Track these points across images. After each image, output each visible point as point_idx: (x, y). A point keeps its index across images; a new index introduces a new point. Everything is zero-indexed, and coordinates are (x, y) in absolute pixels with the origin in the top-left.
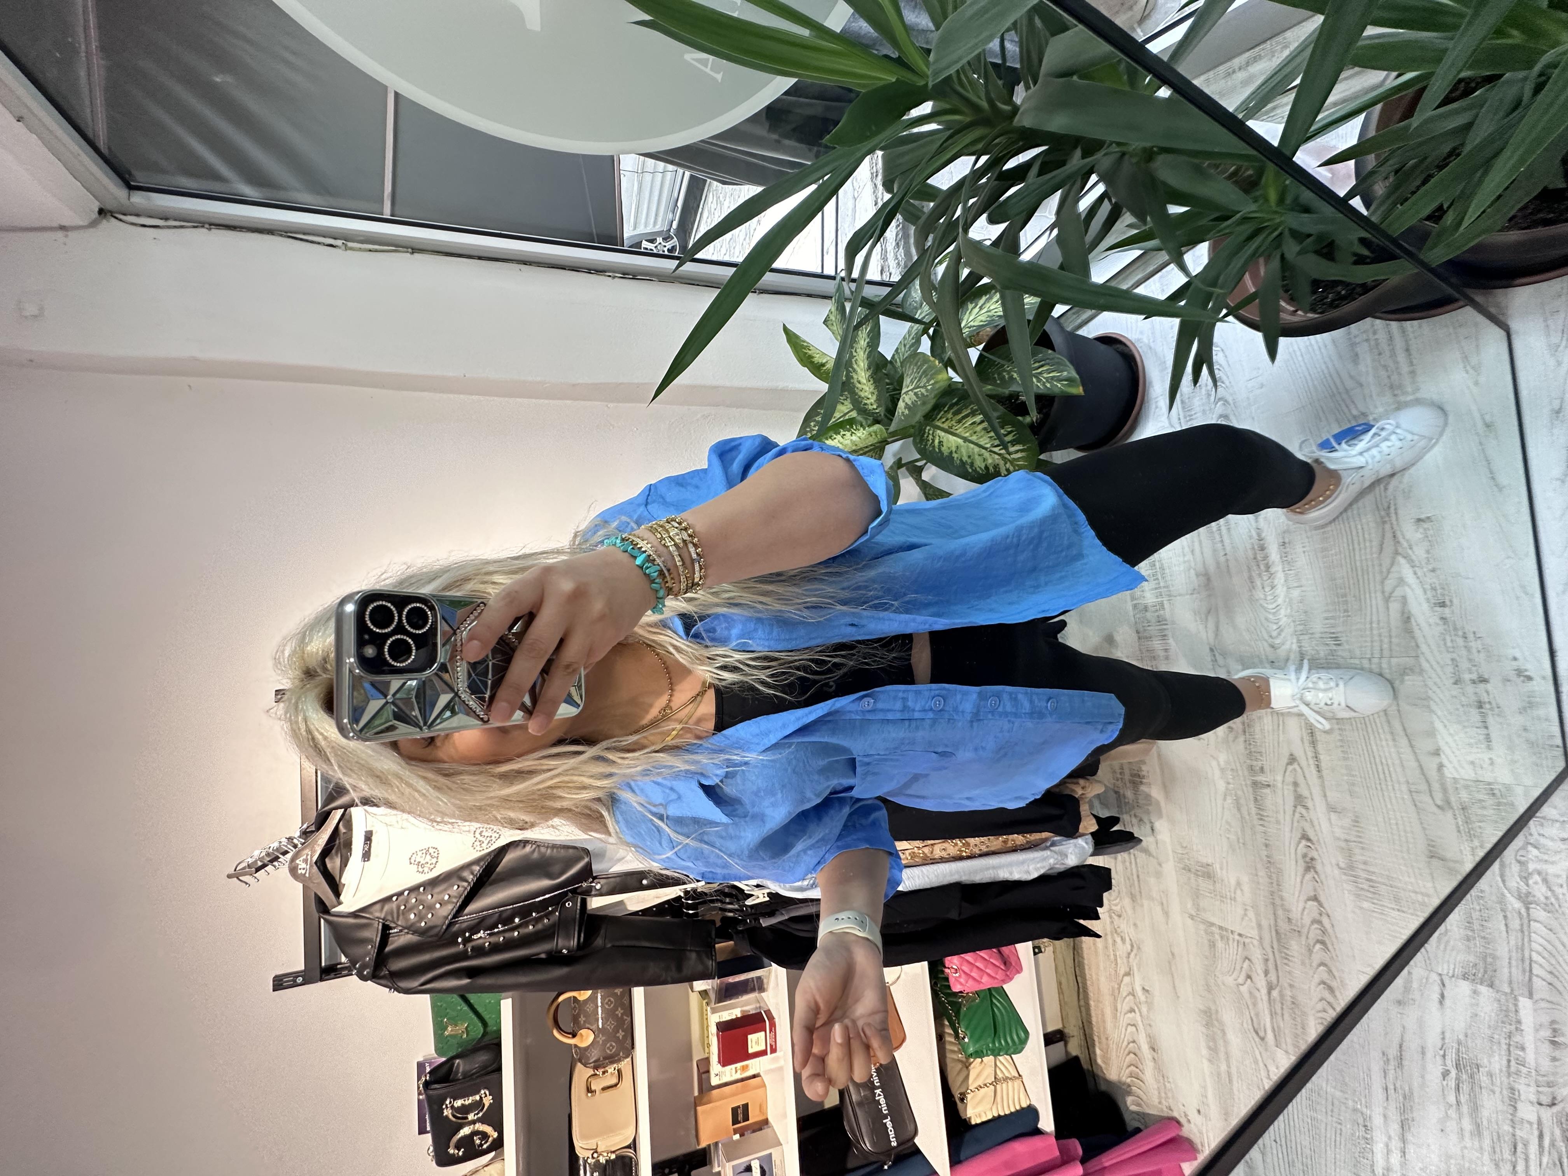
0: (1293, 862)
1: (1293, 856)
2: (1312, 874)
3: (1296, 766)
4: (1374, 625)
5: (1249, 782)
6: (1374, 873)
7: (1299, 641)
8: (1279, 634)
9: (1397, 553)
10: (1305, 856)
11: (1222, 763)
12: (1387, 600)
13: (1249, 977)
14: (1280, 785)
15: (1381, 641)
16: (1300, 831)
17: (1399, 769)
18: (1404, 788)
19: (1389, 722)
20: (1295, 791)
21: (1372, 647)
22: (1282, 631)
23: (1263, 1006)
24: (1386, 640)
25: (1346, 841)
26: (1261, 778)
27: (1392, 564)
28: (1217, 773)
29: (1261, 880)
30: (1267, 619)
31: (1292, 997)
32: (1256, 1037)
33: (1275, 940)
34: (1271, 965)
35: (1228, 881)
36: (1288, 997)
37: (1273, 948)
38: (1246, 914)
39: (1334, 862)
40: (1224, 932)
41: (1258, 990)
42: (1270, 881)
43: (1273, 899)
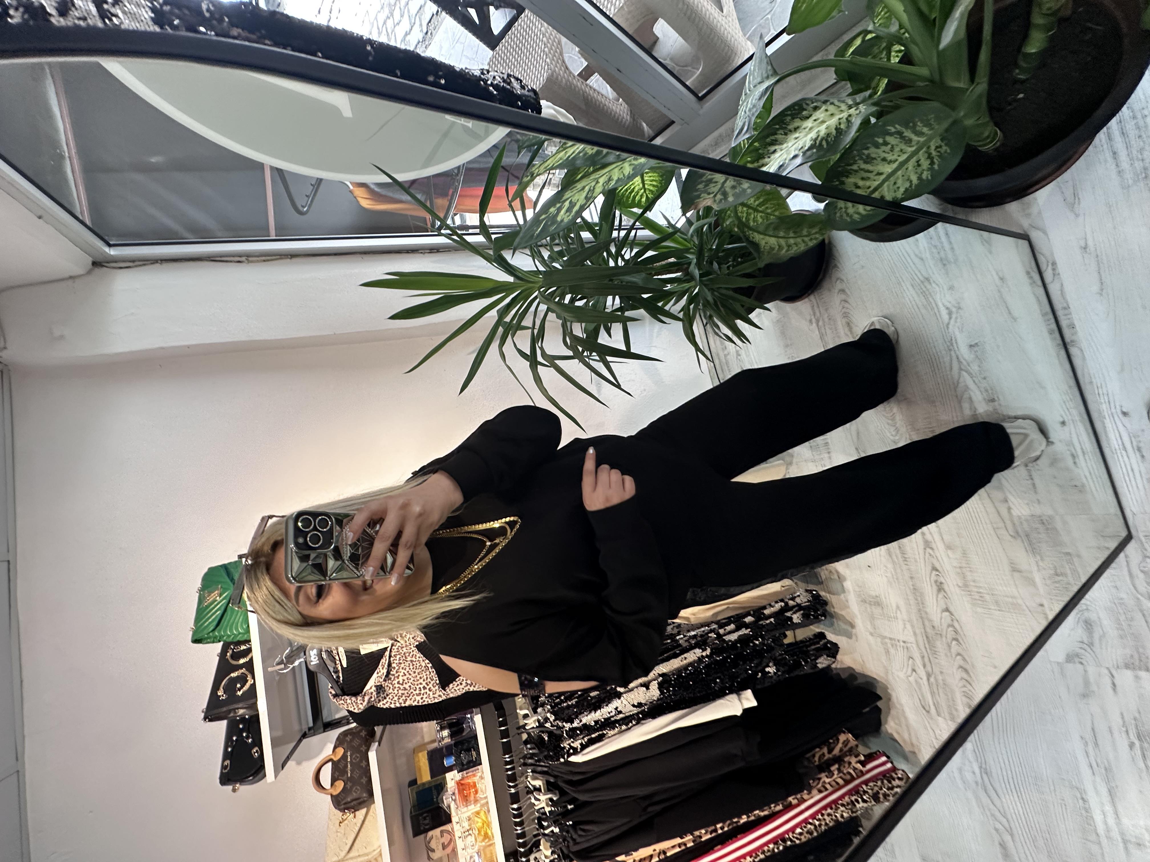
0: (930, 588)
1: (929, 583)
2: (943, 592)
6: (980, 587)
10: (936, 582)
13: (914, 670)
16: (931, 565)
17: (985, 515)
18: (989, 526)
20: (924, 538)
23: (926, 690)
25: (960, 567)
29: (912, 602)
31: (943, 680)
32: (924, 712)
33: (926, 642)
34: (926, 660)
35: (891, 606)
36: (941, 682)
37: (926, 648)
38: (905, 628)
39: (955, 583)
40: (893, 642)
41: (921, 679)
42: (917, 602)
43: (921, 614)
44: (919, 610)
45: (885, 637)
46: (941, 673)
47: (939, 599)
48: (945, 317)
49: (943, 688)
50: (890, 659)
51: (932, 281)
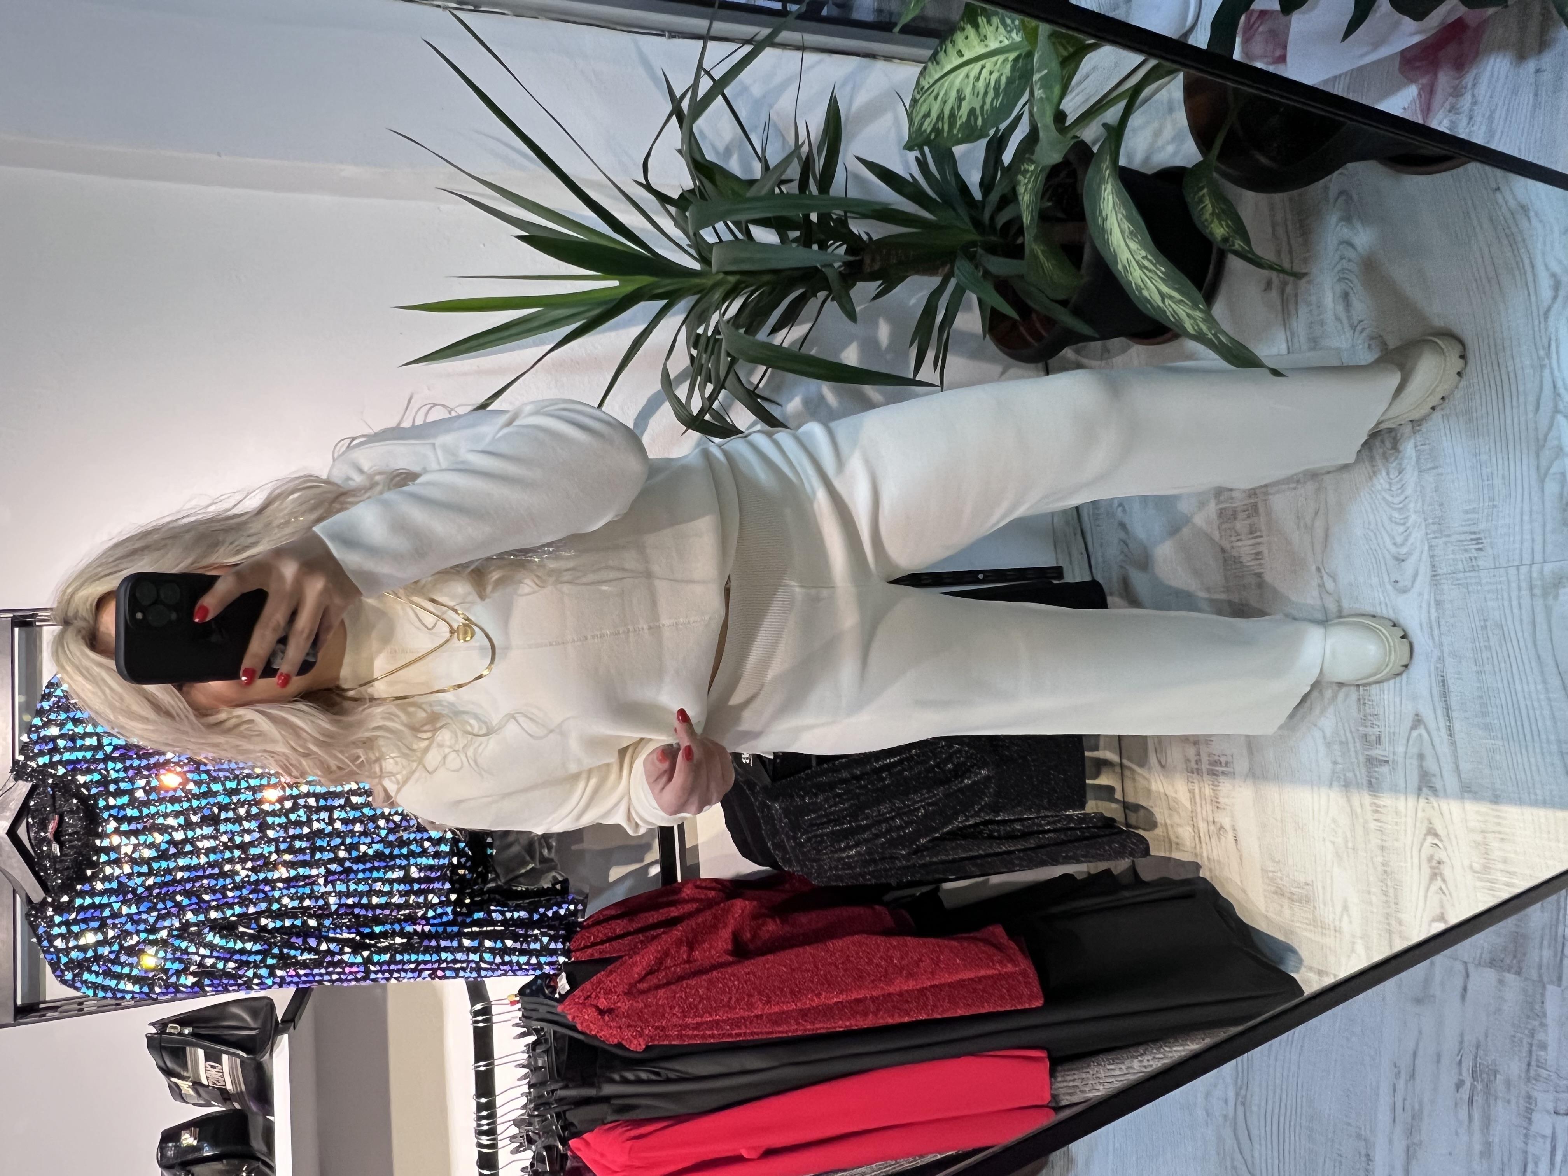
0: (1416, 870)
1: (1416, 860)
2: (1439, 882)
3: (1422, 731)
4: (1526, 518)
5: (1362, 759)
6: (1514, 874)
7: (1431, 547)
8: (1406, 540)
9: (1556, 410)
10: (1430, 859)
11: (1328, 734)
12: (1542, 481)
14: (1401, 760)
15: (1533, 540)
16: (1426, 823)
17: (1549, 723)
18: (1554, 748)
19: (1539, 657)
20: (1421, 766)
21: (1521, 550)
22: (1410, 535)
24: (1539, 539)
25: (1483, 832)
26: (1378, 752)
27: (1550, 428)
28: (1322, 749)
29: (1374, 899)
30: (1391, 519)
35: (1333, 905)
38: (1353, 951)
39: (1467, 863)
42: (1384, 898)
43: (1389, 924)
44: (1388, 916)
47: (1429, 894)
48: (1546, 293)
51: (1532, 214)
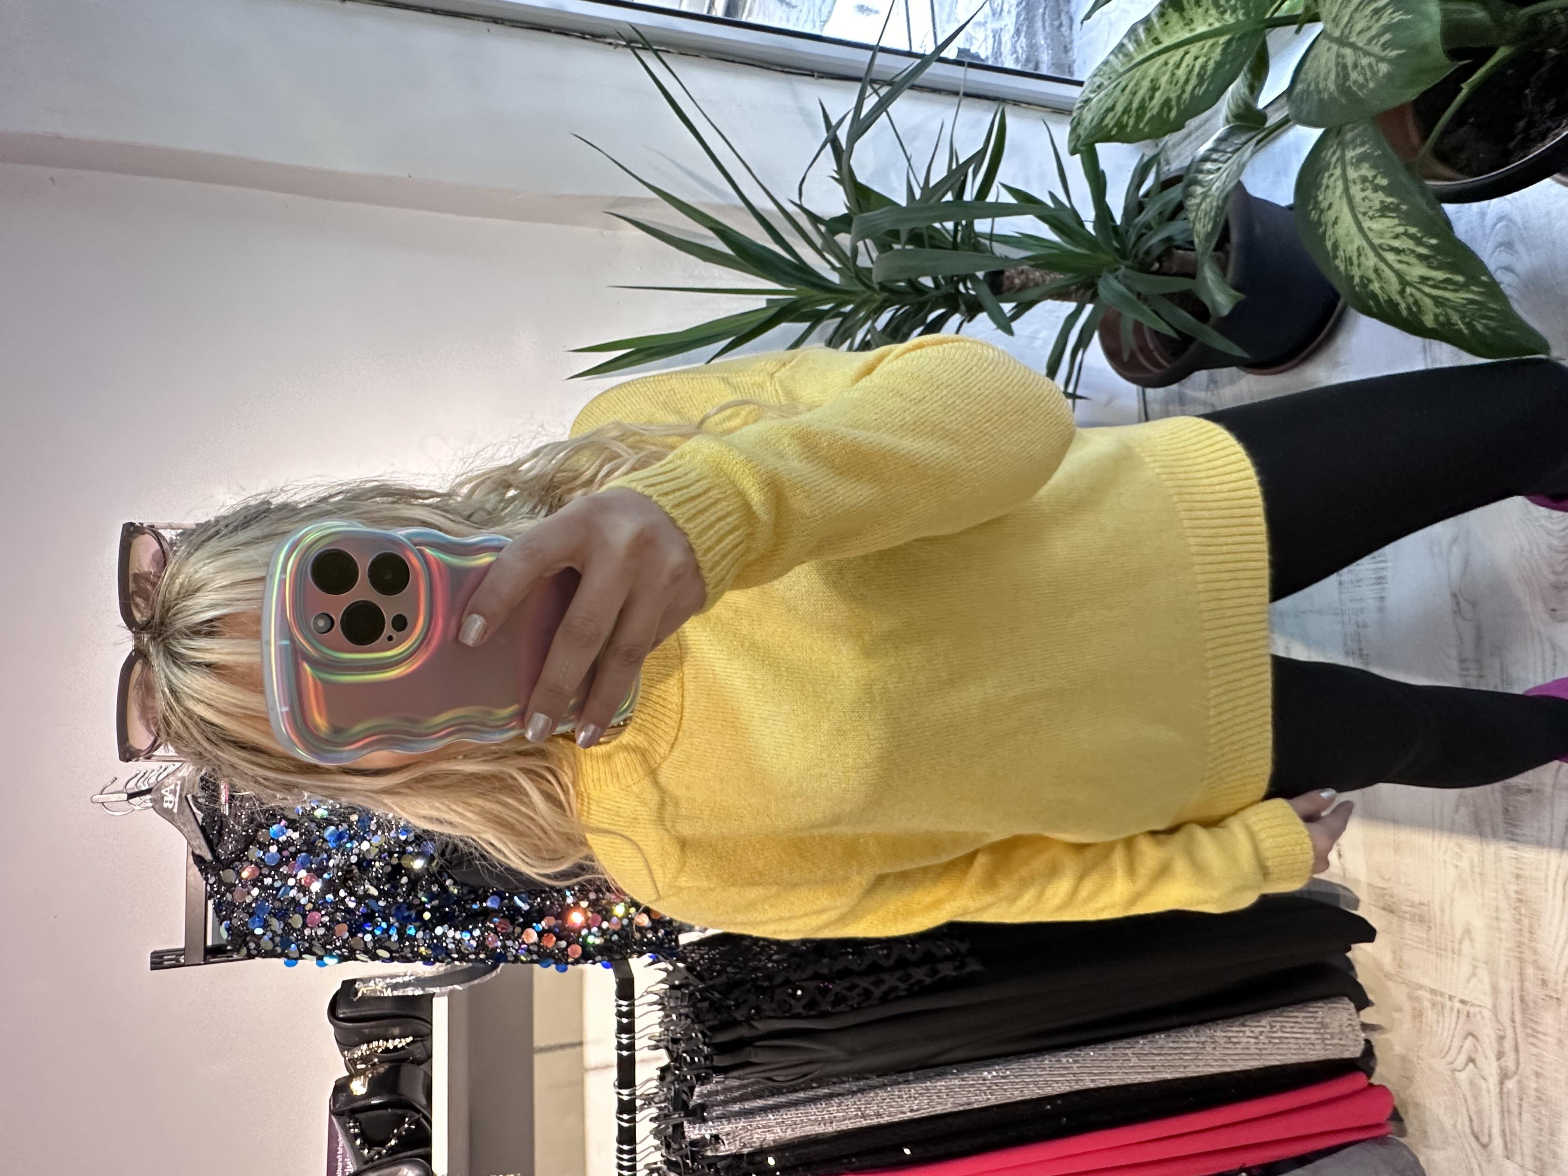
13: (1471, 1060)
23: (1490, 1101)
29: (1503, 925)
31: (1537, 1090)
32: (1474, 1144)
33: (1517, 1009)
34: (1508, 1045)
35: (1452, 928)
36: (1533, 1093)
37: (1513, 1021)
38: (1474, 974)
40: (1439, 998)
41: (1485, 1079)
42: (1518, 927)
43: (1521, 953)
44: (1520, 944)
45: (1422, 987)
46: (1538, 1075)
49: (1535, 1107)
50: (1420, 1030)
